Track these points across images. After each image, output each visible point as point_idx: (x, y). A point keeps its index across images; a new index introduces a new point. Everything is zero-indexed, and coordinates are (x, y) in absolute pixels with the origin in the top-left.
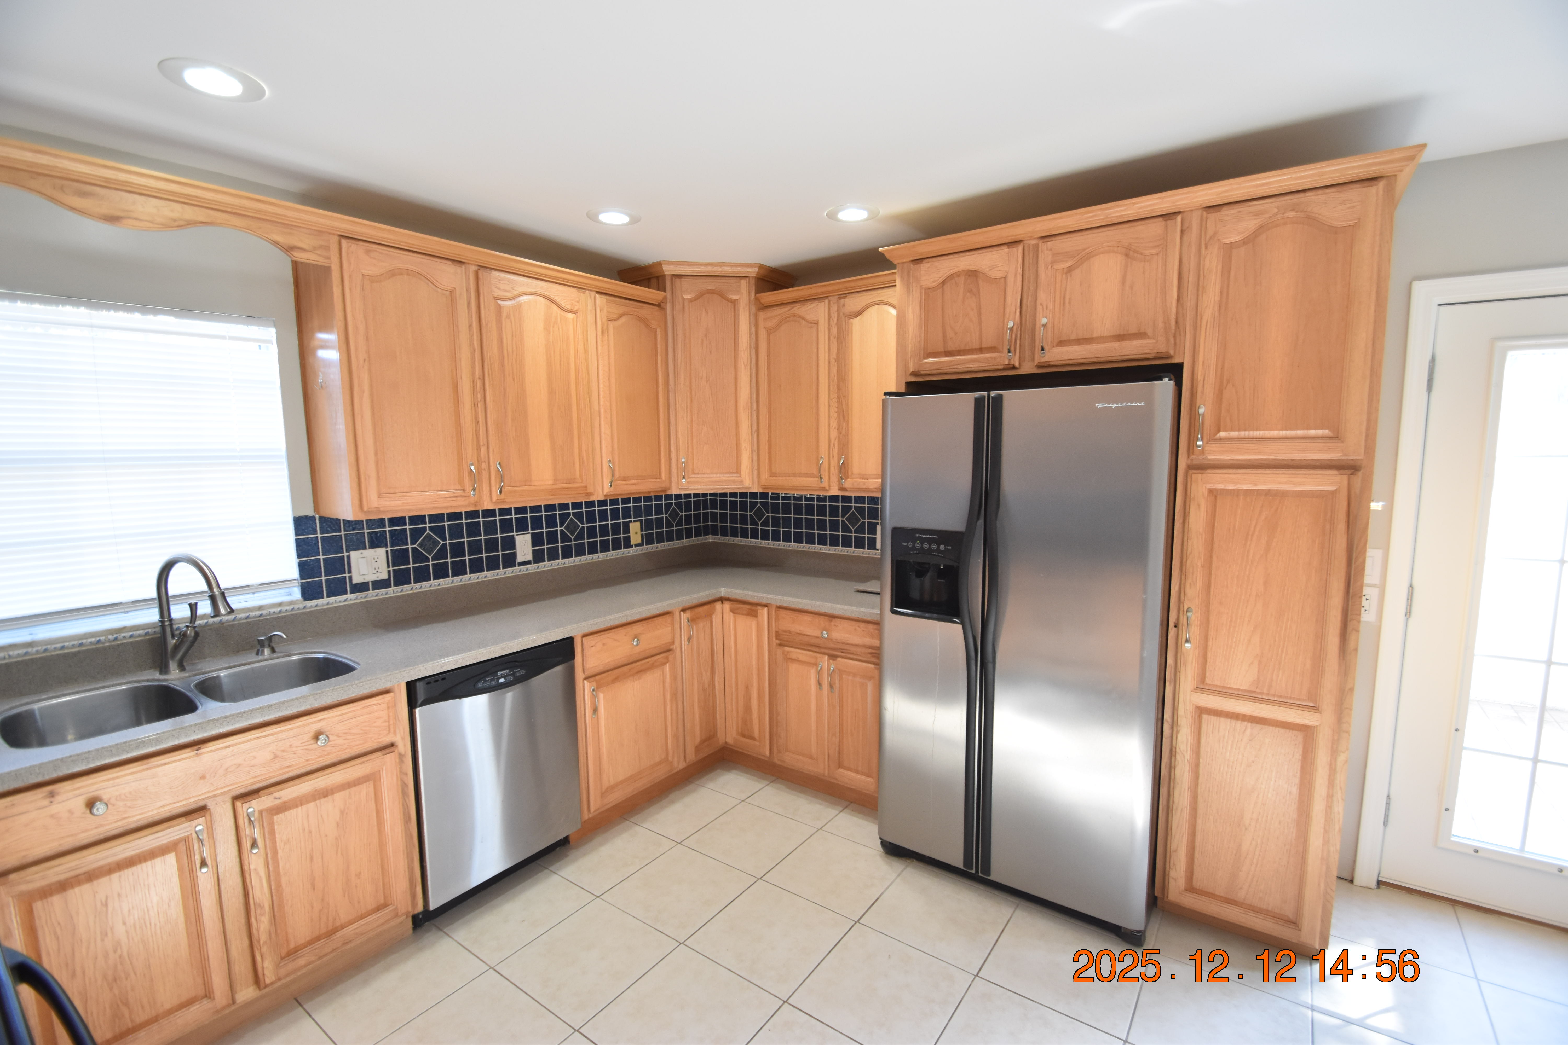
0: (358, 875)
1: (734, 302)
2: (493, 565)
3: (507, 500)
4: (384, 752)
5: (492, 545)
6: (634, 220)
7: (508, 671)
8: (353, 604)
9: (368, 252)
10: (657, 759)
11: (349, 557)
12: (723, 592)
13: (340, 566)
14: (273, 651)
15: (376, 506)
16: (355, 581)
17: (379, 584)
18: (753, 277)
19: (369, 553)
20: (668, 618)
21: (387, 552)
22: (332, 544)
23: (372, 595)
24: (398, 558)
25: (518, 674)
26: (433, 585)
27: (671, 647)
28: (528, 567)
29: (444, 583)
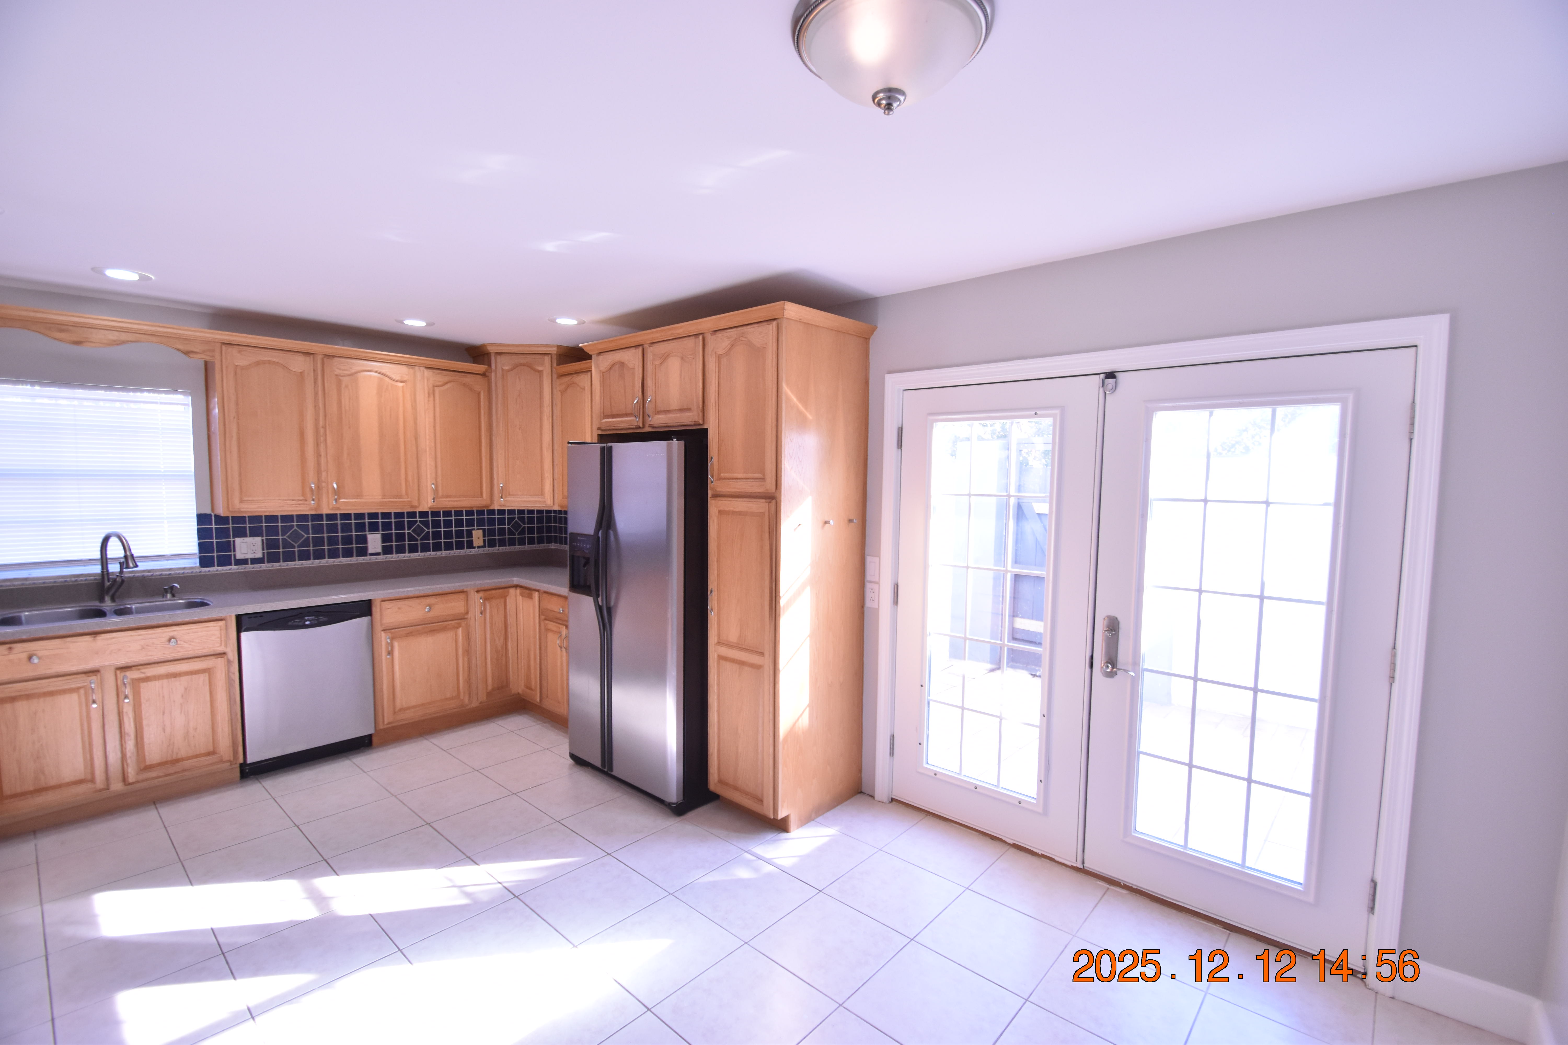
0: (196, 729)
1: (540, 372)
2: (348, 553)
3: (341, 508)
4: (217, 657)
5: (347, 540)
6: (428, 325)
7: (313, 617)
8: (235, 572)
9: (240, 352)
10: (448, 696)
11: (234, 541)
12: (516, 580)
13: (228, 547)
14: (173, 596)
15: (238, 507)
16: (238, 558)
17: (255, 561)
18: (555, 354)
19: (249, 540)
20: (462, 596)
21: (263, 540)
22: (223, 533)
23: (250, 567)
24: (271, 544)
25: (321, 620)
26: (297, 564)
27: (466, 617)
28: (378, 557)
29: (306, 563)
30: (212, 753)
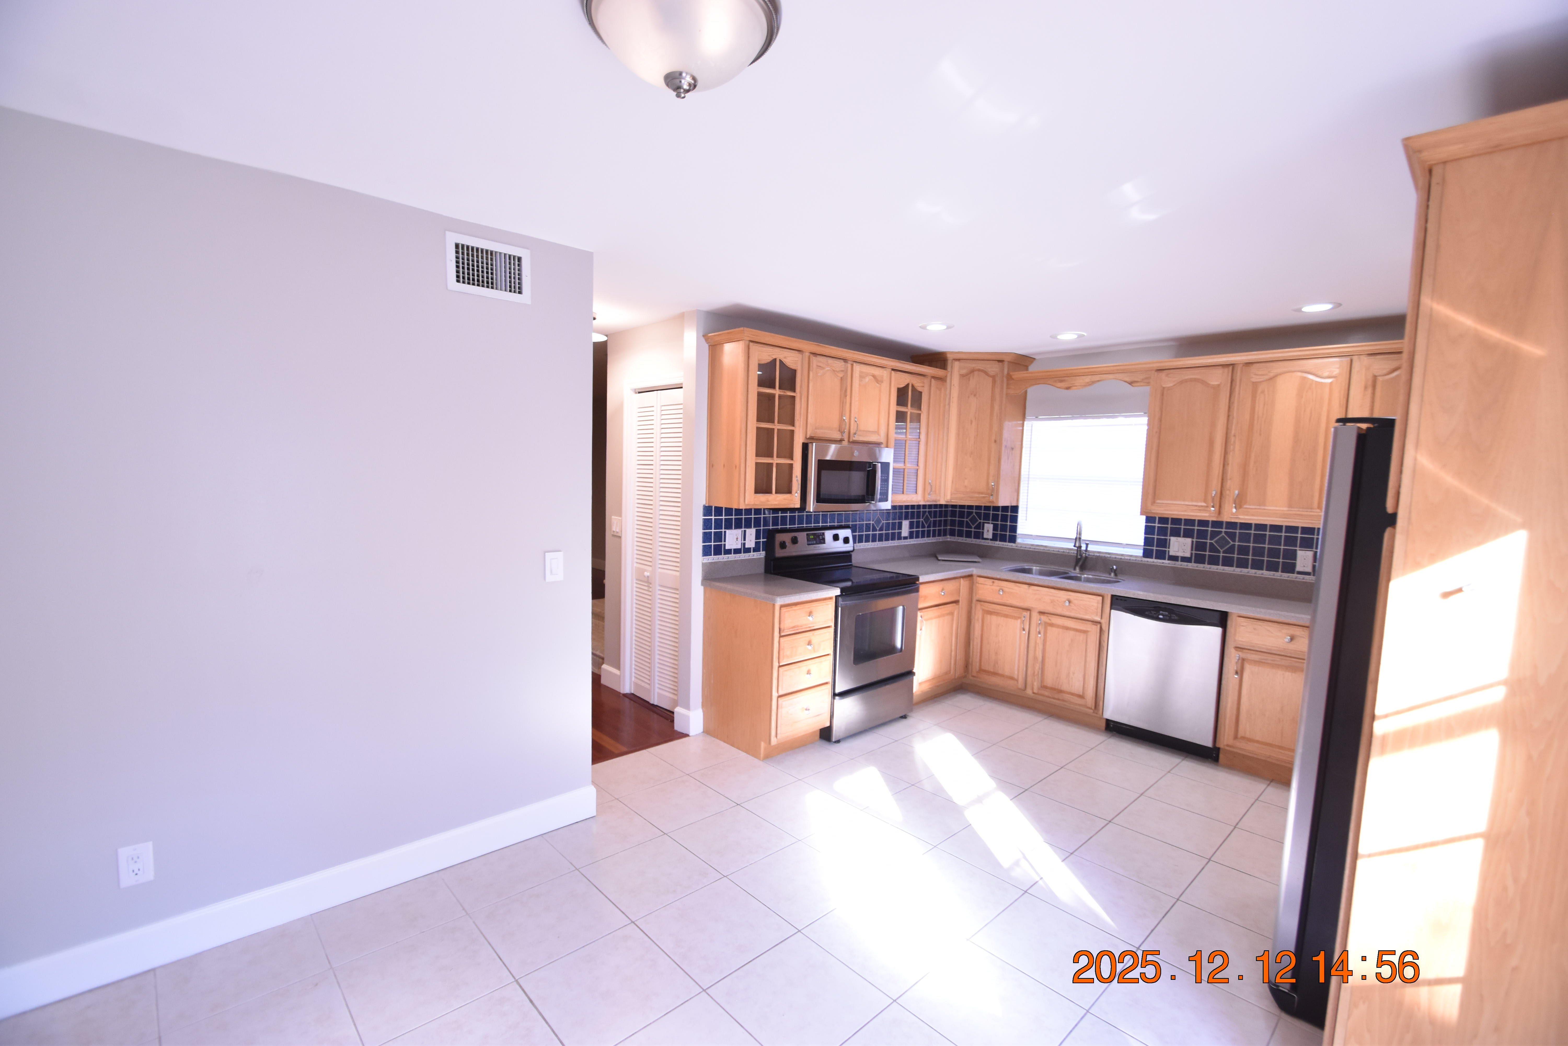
0: (1074, 674)
2: (1273, 567)
4: (1093, 623)
5: (1274, 553)
6: (1337, 305)
7: (1167, 613)
8: (1166, 566)
11: (1170, 540)
13: (1164, 543)
16: (1171, 554)
17: (1184, 559)
19: (1181, 540)
21: (1193, 542)
22: (1162, 531)
23: (1179, 564)
24: (1199, 546)
25: (1173, 618)
26: (1219, 568)
28: (1307, 577)
29: (1228, 569)
30: (1081, 697)
